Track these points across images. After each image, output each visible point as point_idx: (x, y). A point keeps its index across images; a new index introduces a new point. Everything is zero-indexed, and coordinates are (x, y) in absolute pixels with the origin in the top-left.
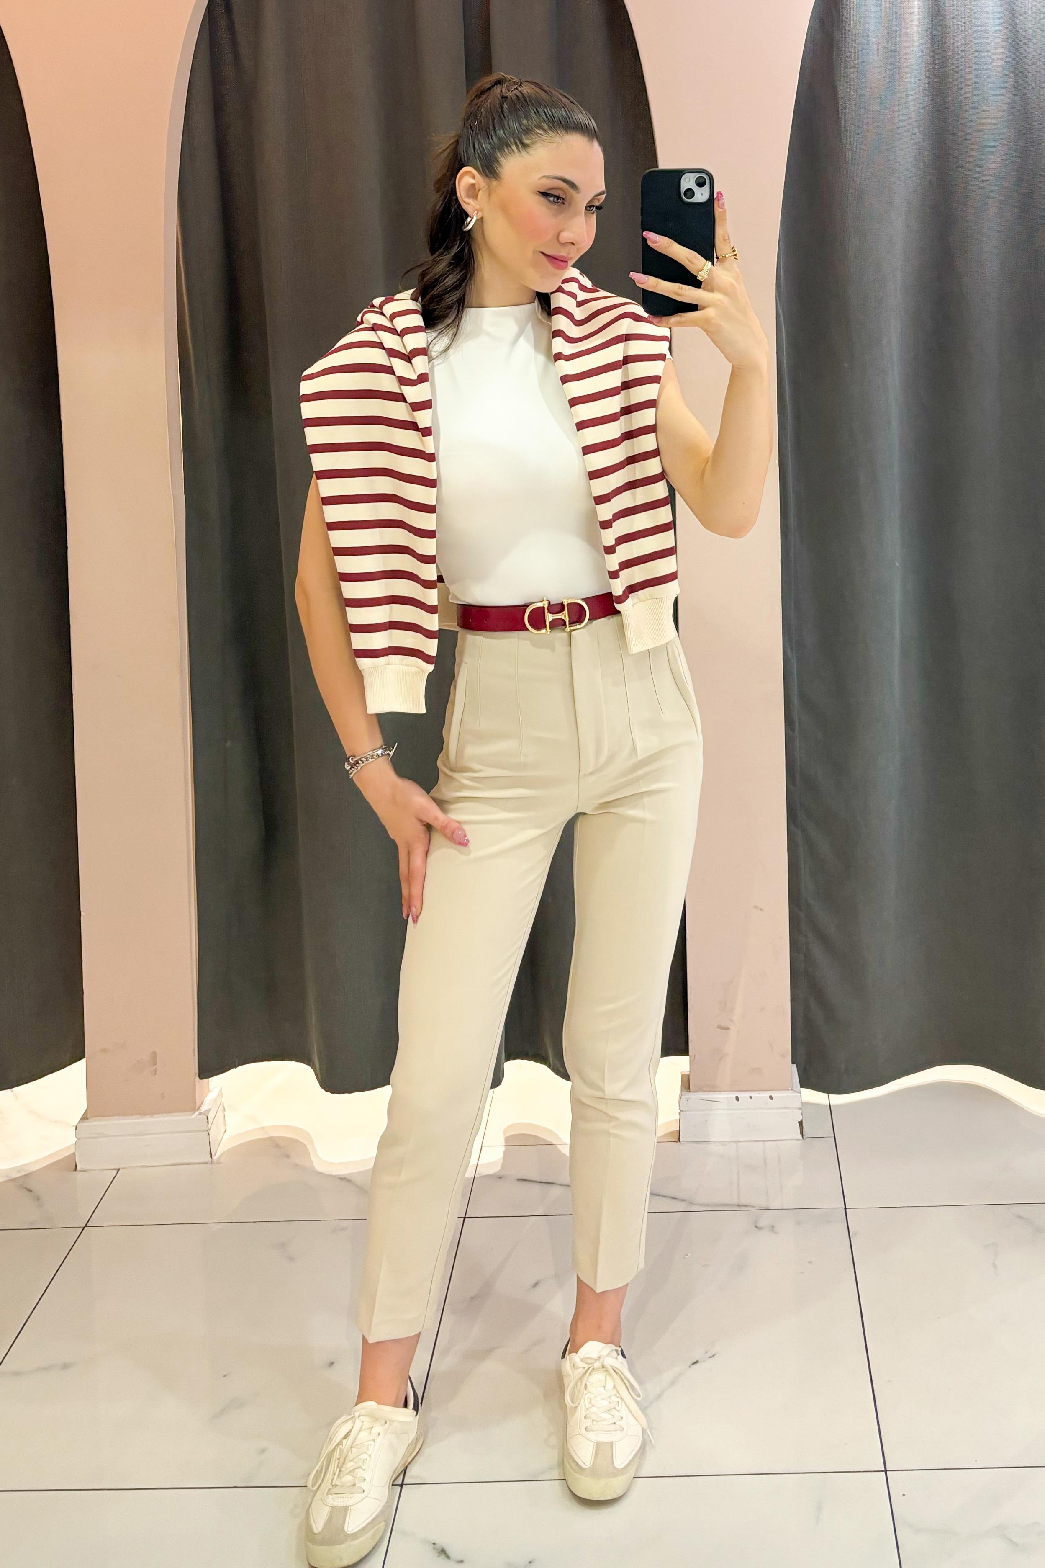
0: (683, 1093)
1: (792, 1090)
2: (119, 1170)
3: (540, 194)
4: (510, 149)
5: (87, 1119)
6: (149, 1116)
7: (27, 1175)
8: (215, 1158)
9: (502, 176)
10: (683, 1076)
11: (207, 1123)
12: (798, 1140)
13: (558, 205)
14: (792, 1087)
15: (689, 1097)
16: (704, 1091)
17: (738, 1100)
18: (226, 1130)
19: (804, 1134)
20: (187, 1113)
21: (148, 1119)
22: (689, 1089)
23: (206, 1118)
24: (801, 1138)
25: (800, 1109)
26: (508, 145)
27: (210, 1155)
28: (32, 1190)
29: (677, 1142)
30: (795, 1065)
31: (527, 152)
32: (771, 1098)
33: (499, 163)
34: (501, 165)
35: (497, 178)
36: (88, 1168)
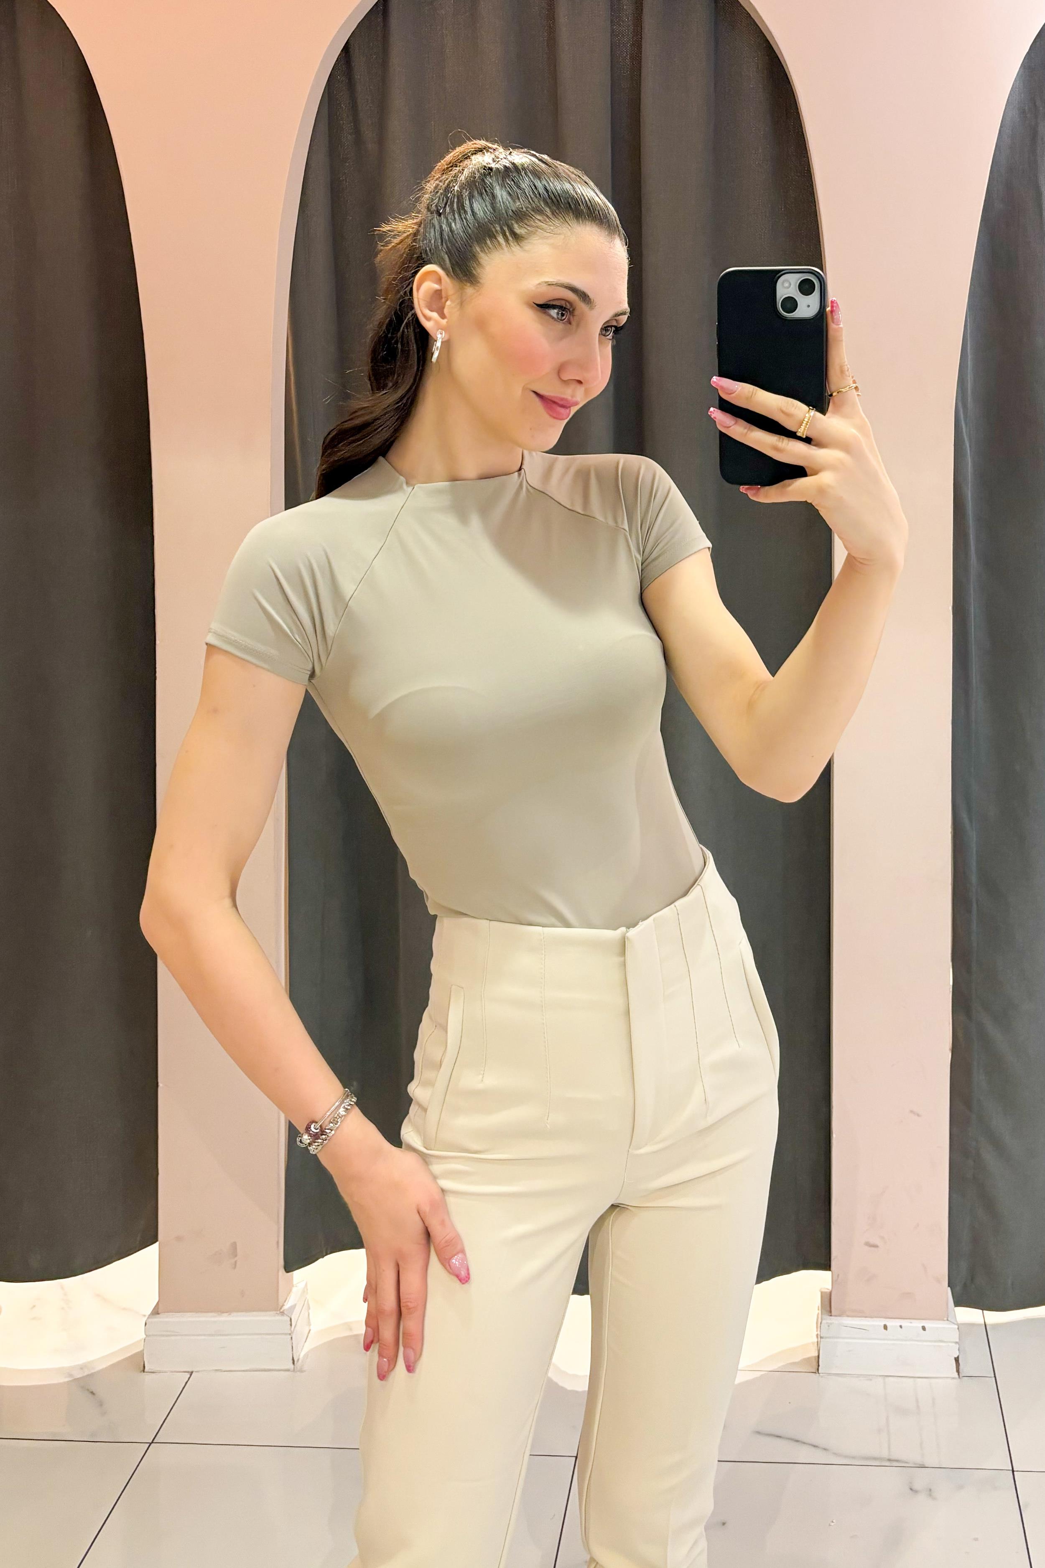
0: (825, 1317)
1: (948, 1320)
2: (192, 1373)
3: (538, 308)
4: (493, 243)
5: (158, 1314)
6: (227, 1314)
7: (93, 1375)
8: (298, 1365)
9: (483, 283)
10: (822, 1293)
11: (290, 1325)
12: (953, 1378)
13: (566, 322)
14: (946, 1309)
15: (830, 1323)
16: (847, 1316)
17: (886, 1329)
18: (312, 1328)
19: (961, 1370)
20: (270, 1313)
21: (224, 1318)
22: (831, 1312)
23: (290, 1317)
24: (959, 1376)
25: (956, 1343)
26: (493, 236)
27: (291, 1362)
28: (96, 1394)
29: (815, 1373)
30: (951, 1289)
31: (517, 246)
32: (924, 1328)
33: (477, 260)
34: (479, 265)
35: (474, 283)
36: (159, 1369)
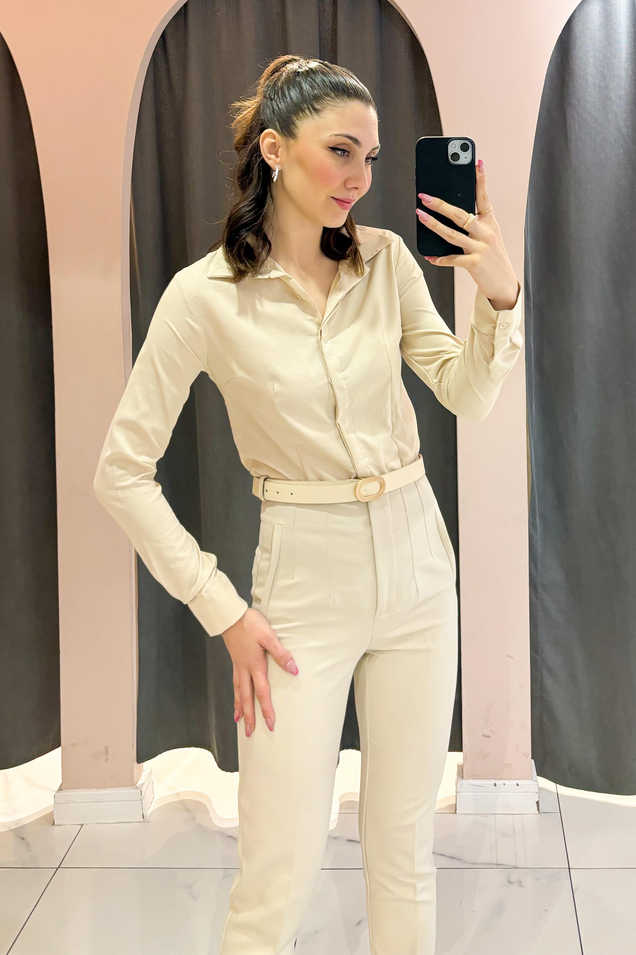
0: (459, 780)
1: (531, 779)
2: (82, 825)
3: (330, 149)
4: (304, 113)
5: (62, 790)
6: (102, 789)
7: (22, 828)
8: (146, 818)
9: (298, 136)
10: (458, 765)
11: (141, 795)
12: (536, 814)
13: (345, 158)
14: (532, 777)
15: (463, 783)
16: (473, 779)
17: (496, 786)
18: (154, 797)
19: (540, 809)
20: (128, 788)
21: (102, 792)
22: (463, 777)
23: (140, 791)
24: (538, 813)
25: (537, 793)
26: (303, 111)
27: (142, 817)
28: (24, 838)
29: (454, 813)
30: (533, 760)
31: (318, 115)
32: (518, 785)
33: (295, 125)
34: (296, 127)
35: (294, 137)
36: (63, 823)
